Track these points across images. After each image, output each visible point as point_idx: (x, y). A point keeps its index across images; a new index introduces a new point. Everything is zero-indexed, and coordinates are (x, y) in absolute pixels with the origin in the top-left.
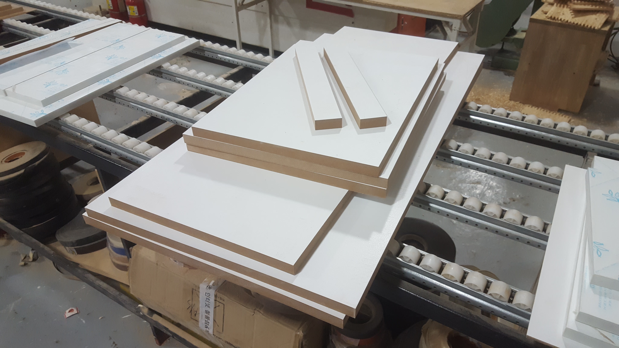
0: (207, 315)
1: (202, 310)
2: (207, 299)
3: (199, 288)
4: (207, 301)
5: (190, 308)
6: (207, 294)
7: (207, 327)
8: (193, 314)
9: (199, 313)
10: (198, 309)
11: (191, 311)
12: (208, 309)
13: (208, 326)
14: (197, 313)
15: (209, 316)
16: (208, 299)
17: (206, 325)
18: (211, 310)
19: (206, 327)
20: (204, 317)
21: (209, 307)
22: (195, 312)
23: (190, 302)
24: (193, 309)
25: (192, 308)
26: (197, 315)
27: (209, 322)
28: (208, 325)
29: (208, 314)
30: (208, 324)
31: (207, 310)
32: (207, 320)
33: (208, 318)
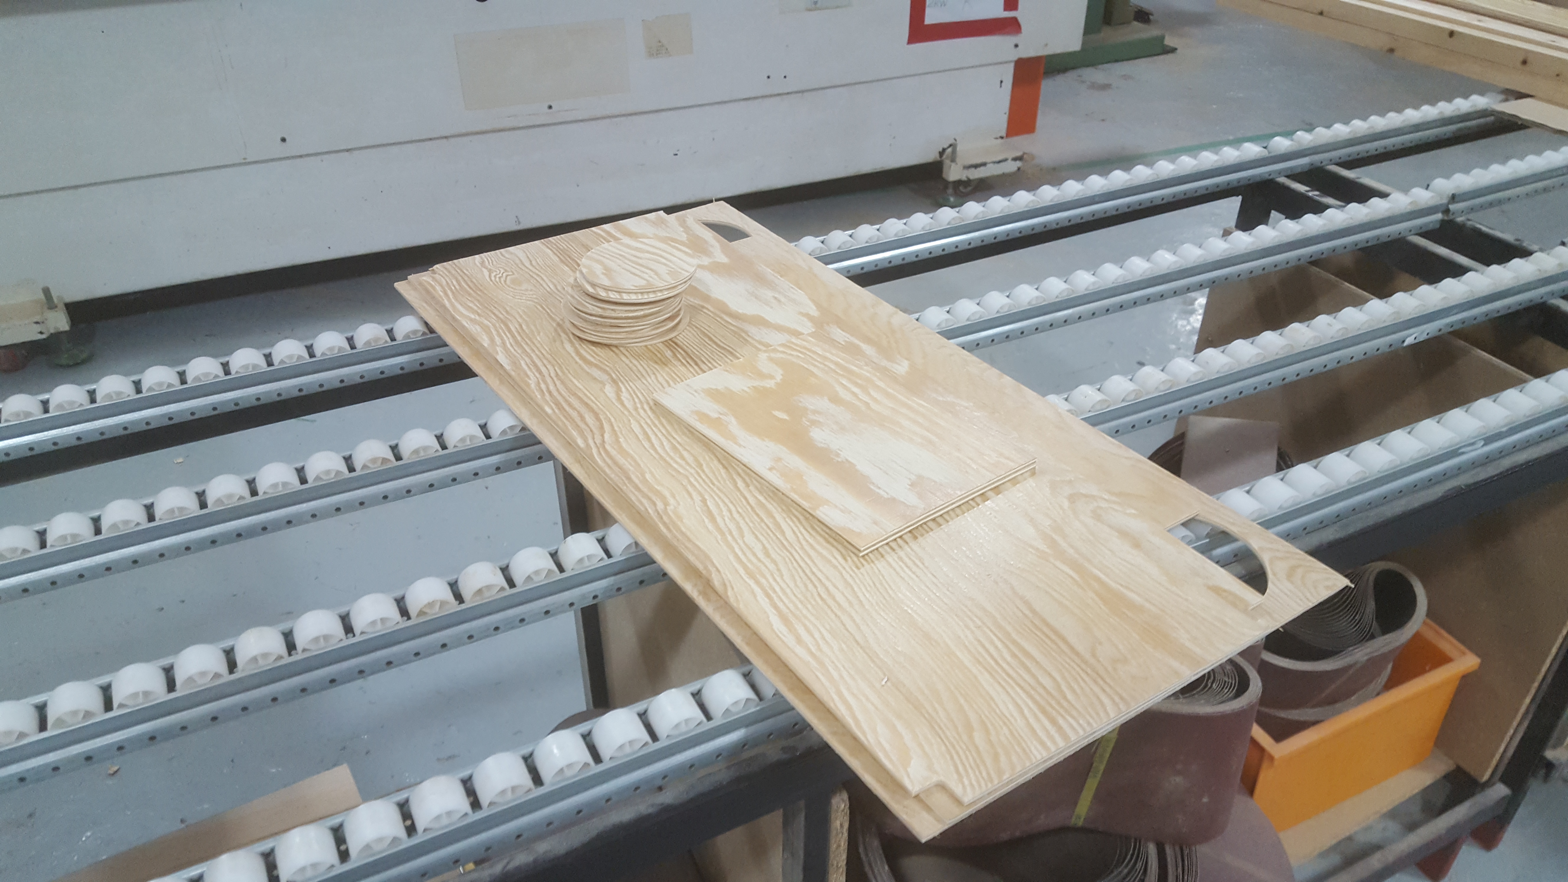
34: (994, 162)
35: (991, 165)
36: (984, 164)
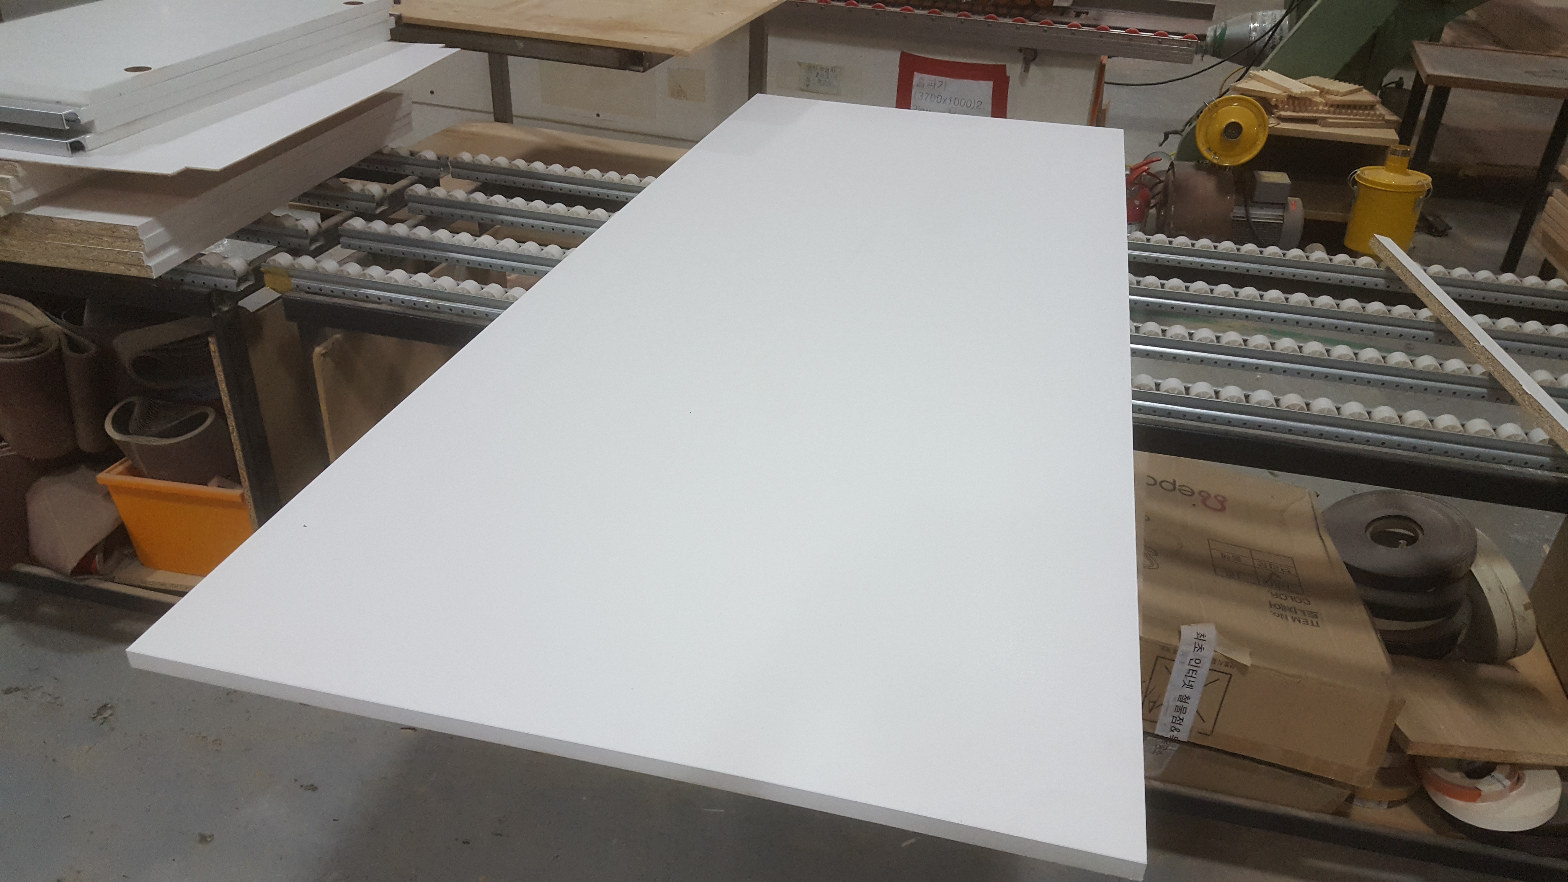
1: (1172, 697)
2: (1191, 672)
3: (1175, 652)
4: (1190, 675)
6: (1193, 663)
7: (1176, 729)
9: (1162, 704)
10: (1161, 696)
12: (1187, 692)
13: (1178, 726)
15: (1185, 705)
16: (1193, 670)
17: (1174, 725)
18: (1195, 692)
19: (1173, 729)
20: (1172, 709)
21: (1191, 687)
22: (1152, 704)
23: (1145, 685)
24: (1147, 699)
26: (1154, 710)
27: (1182, 718)
28: (1180, 724)
29: (1185, 702)
30: (1178, 722)
31: (1183, 694)
32: (1176, 714)
33: (1181, 710)
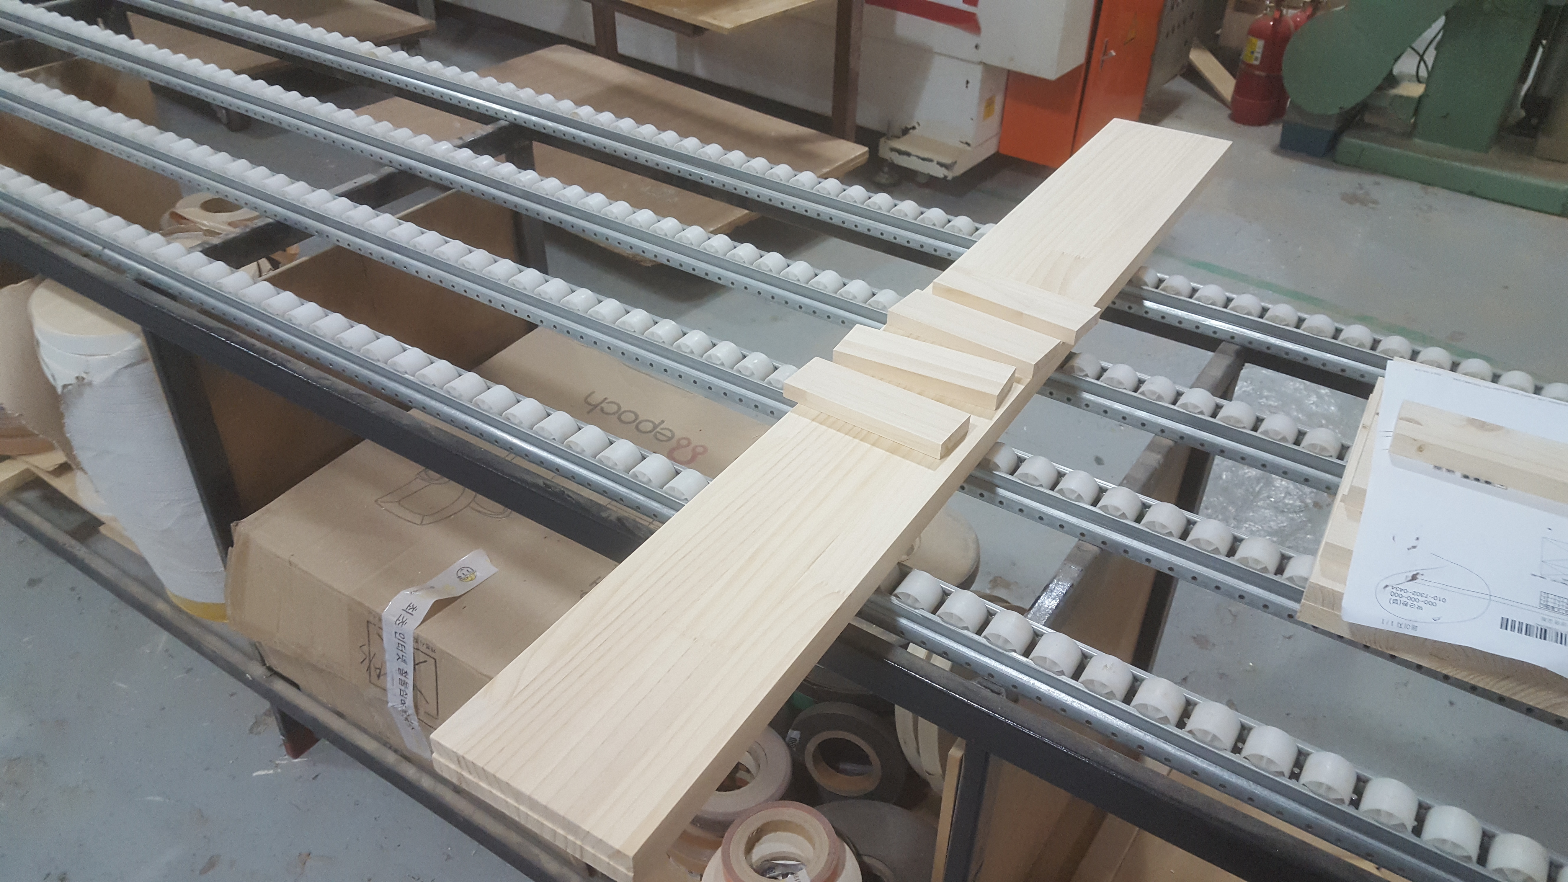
0: (403, 678)
1: (391, 666)
3: (381, 620)
4: (400, 649)
5: (367, 661)
7: (404, 703)
8: (374, 674)
9: (386, 674)
10: (383, 663)
11: (369, 668)
12: (403, 666)
13: (405, 700)
14: (382, 673)
15: (406, 680)
16: (401, 645)
17: (402, 698)
18: (410, 669)
20: (397, 681)
21: (404, 661)
22: (378, 671)
23: (365, 648)
24: (372, 665)
25: (370, 662)
26: (381, 677)
27: (406, 693)
29: (404, 676)
30: (405, 697)
31: (401, 668)
32: (401, 687)
33: (403, 683)
34: (918, 157)
35: (916, 158)
36: (908, 154)
